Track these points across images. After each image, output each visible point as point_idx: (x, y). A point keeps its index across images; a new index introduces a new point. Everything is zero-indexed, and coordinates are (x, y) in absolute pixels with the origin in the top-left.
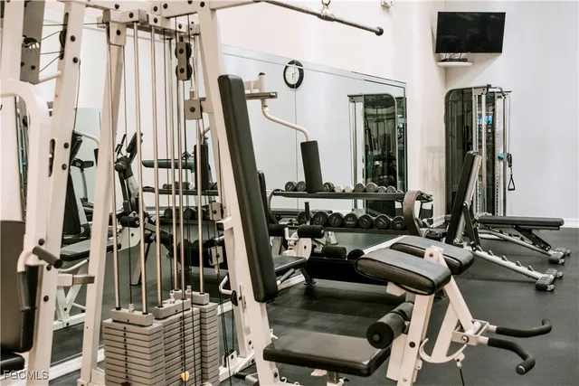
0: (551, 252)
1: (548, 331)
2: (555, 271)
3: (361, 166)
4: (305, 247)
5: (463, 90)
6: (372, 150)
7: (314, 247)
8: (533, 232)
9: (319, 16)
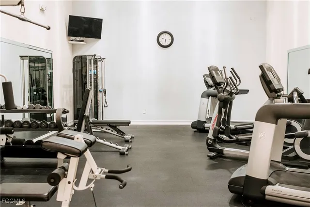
0: (125, 137)
1: (130, 170)
2: (128, 145)
3: (27, 95)
4: (2, 140)
5: (82, 56)
6: (32, 86)
7: (7, 139)
8: (117, 127)
9: (19, 18)
